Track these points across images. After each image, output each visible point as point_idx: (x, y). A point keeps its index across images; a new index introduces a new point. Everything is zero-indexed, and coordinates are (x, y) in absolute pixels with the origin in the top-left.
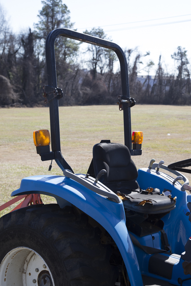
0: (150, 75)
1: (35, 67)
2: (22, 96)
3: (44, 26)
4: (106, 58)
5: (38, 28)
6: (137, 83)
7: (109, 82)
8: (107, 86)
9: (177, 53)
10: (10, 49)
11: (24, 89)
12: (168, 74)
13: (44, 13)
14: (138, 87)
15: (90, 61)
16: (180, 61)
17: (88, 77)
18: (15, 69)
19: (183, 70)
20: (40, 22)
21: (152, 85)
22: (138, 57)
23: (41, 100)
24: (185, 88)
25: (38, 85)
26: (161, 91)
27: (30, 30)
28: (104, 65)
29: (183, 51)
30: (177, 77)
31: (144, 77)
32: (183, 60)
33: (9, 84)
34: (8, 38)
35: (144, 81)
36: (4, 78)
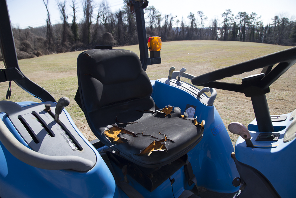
0: (178, 27)
1: (124, 27)
2: (118, 41)
3: (126, 8)
4: (157, 20)
5: (124, 8)
6: (172, 31)
7: (159, 31)
8: (158, 33)
9: (190, 16)
10: (111, 20)
11: (119, 37)
12: (186, 26)
13: (126, 1)
14: (173, 33)
15: (149, 22)
16: (192, 19)
17: (149, 29)
18: (114, 29)
19: (193, 24)
20: (125, 6)
21: (179, 31)
22: (172, 18)
23: (127, 42)
24: (194, 32)
25: (126, 35)
26: (183, 34)
27: (120, 10)
28: (156, 24)
29: (193, 15)
30: (191, 27)
31: (176, 28)
32: (193, 19)
33: (112, 36)
34: (110, 14)
35: (175, 30)
36: (109, 33)
